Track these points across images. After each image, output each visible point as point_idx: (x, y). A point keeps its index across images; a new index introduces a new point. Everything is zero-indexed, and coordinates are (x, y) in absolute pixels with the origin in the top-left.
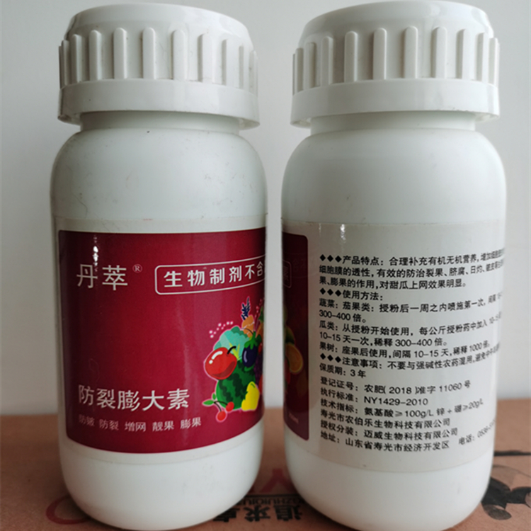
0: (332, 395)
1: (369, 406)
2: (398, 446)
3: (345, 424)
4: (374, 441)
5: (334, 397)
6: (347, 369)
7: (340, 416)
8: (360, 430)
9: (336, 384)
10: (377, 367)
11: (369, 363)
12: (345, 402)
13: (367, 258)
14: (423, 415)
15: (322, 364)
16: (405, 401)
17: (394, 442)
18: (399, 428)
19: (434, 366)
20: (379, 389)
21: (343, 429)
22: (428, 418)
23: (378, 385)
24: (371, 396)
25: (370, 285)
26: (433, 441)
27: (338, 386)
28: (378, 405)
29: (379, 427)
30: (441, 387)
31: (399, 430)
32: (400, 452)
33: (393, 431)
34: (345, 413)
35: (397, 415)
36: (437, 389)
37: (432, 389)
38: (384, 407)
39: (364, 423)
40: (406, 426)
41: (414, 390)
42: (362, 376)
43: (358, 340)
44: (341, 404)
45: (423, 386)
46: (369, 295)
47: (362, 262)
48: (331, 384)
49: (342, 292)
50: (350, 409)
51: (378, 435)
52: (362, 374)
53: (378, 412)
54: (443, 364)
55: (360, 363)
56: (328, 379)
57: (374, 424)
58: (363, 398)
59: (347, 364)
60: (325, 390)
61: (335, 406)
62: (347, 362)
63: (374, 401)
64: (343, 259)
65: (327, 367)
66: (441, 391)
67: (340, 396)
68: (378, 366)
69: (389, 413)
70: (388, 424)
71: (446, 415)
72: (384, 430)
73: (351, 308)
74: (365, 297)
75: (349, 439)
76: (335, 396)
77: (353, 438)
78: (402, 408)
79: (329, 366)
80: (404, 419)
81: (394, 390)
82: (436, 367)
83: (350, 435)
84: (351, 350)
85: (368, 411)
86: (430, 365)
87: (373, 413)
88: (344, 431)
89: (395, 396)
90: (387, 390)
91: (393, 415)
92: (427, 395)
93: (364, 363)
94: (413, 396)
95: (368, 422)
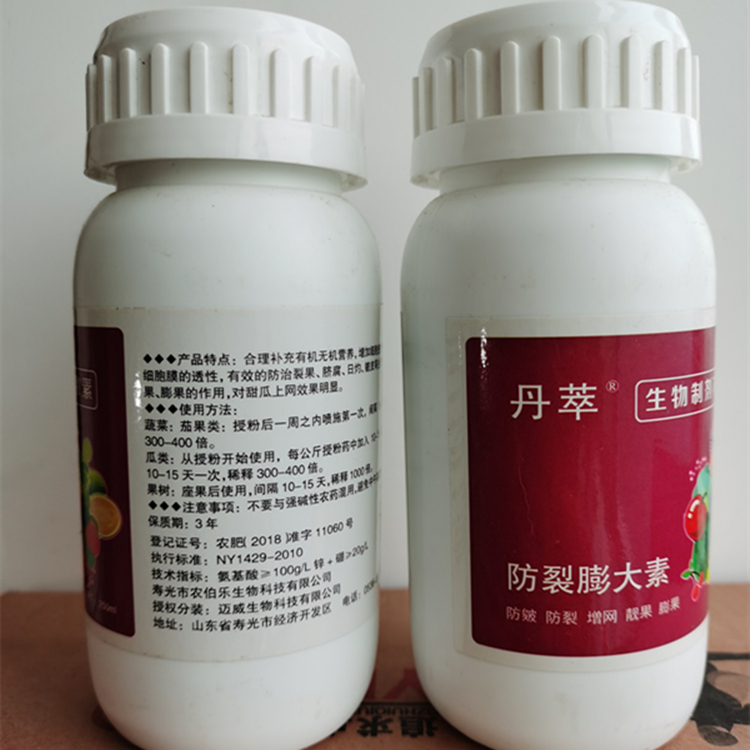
0: (169, 560)
1: (223, 568)
2: (266, 619)
3: (190, 601)
4: (232, 618)
5: (171, 563)
6: (190, 519)
7: (183, 590)
8: (212, 606)
9: (175, 544)
10: (232, 511)
11: (221, 506)
12: (189, 568)
13: (212, 356)
14: (297, 571)
15: (152, 517)
16: (273, 554)
17: (261, 614)
18: (267, 594)
19: (309, 502)
20: (237, 542)
21: (187, 608)
22: (303, 575)
23: (236, 536)
24: (226, 554)
25: (219, 394)
26: (312, 605)
27: (178, 546)
28: (236, 566)
29: (239, 596)
30: (318, 530)
31: (267, 597)
32: (269, 627)
33: (258, 599)
34: (189, 585)
35: (263, 576)
36: (314, 533)
37: (307, 533)
38: (246, 567)
39: (218, 594)
40: (276, 589)
41: (284, 538)
42: (213, 526)
43: (205, 475)
44: (183, 573)
45: (295, 530)
46: (218, 409)
47: (207, 361)
48: (166, 545)
49: (178, 407)
50: (196, 577)
51: (239, 609)
52: (211, 523)
53: (238, 576)
54: (320, 497)
55: (208, 507)
56: (162, 538)
57: (232, 594)
58: (216, 558)
59: (190, 512)
60: (158, 555)
61: (174, 575)
62: (190, 508)
63: (231, 560)
64: (178, 358)
65: (159, 520)
66: (319, 535)
67: (180, 560)
68: (235, 509)
69: (252, 575)
70: (252, 591)
71: (326, 568)
72: (246, 600)
73: (193, 429)
74: (213, 412)
75: (197, 622)
76: (174, 560)
77: (203, 619)
78: (270, 565)
79: (162, 518)
80: (273, 580)
81: (257, 541)
82: (312, 503)
83: (198, 615)
84: (194, 490)
85: (223, 576)
86: (303, 501)
87: (230, 577)
88: (189, 611)
89: (259, 550)
90: (248, 542)
91: (258, 576)
92: (301, 542)
93: (215, 507)
94: (283, 546)
95: (224, 592)
